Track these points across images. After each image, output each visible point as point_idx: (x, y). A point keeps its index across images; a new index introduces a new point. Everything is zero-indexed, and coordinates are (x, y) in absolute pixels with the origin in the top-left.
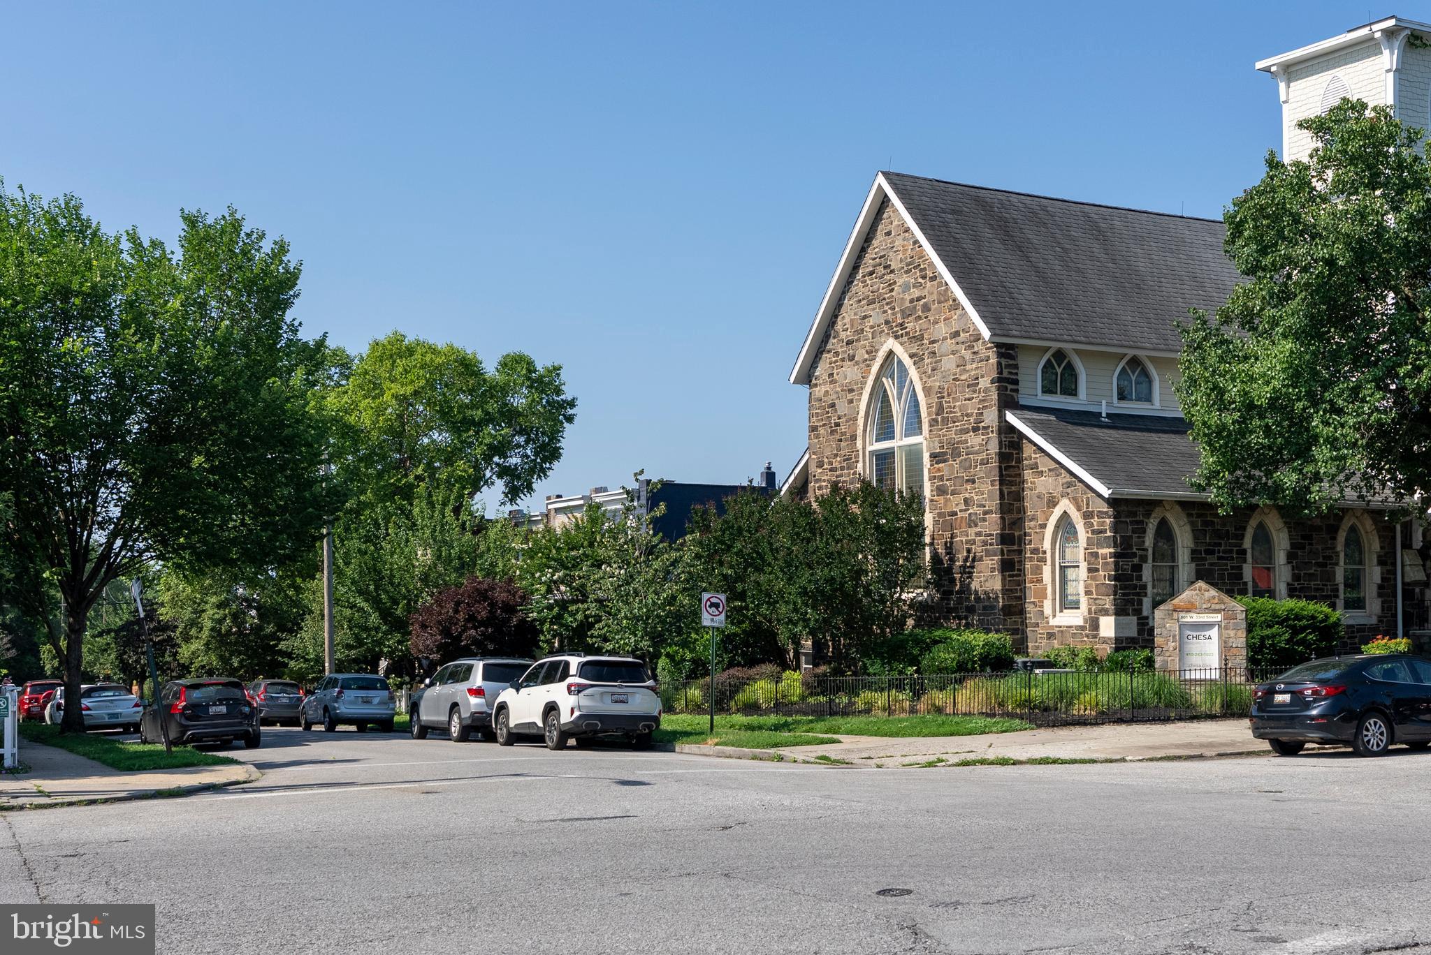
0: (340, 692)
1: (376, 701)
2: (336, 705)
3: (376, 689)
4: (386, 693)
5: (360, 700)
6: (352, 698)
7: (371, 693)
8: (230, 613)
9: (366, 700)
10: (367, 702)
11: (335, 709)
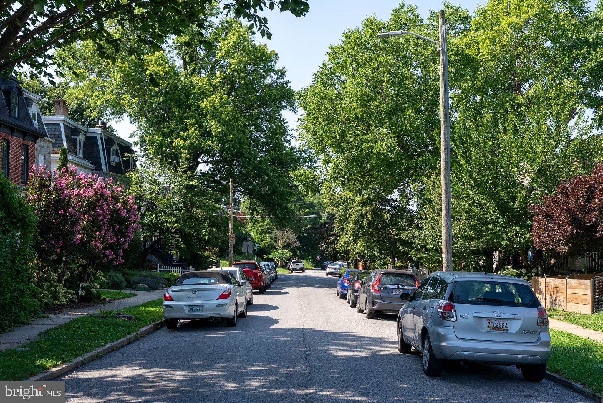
0: (449, 308)
1: (515, 327)
2: (441, 331)
3: (512, 304)
4: (532, 313)
5: (485, 324)
6: (471, 319)
7: (506, 312)
8: (370, 209)
9: (498, 323)
10: (499, 328)
11: (441, 338)
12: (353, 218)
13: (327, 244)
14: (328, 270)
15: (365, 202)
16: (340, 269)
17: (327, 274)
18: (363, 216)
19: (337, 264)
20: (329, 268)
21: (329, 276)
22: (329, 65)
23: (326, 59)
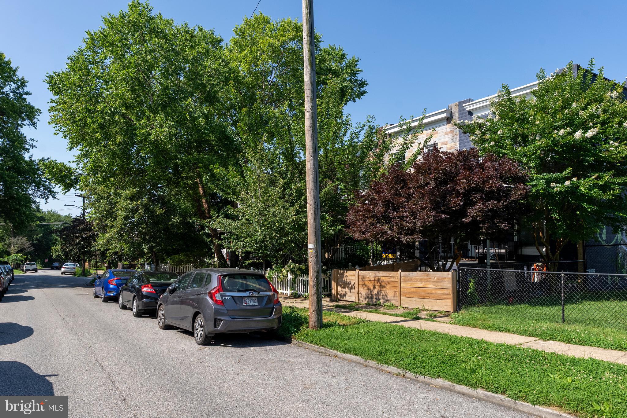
8: (141, 204)
12: (121, 213)
13: (72, 245)
14: (63, 270)
15: (133, 197)
16: (74, 268)
17: (62, 273)
18: (133, 211)
19: (70, 265)
20: (64, 268)
21: (64, 275)
22: (87, 52)
23: (83, 46)
